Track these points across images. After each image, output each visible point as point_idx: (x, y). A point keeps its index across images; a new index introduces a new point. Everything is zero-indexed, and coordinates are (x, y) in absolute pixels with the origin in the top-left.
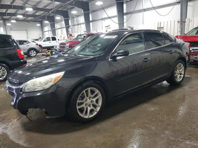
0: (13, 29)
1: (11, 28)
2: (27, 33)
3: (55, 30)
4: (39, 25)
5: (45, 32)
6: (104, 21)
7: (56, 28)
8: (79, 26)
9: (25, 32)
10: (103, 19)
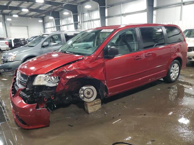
0: (13, 24)
1: (11, 24)
2: (28, 29)
3: (60, 26)
4: (41, 21)
5: (47, 28)
6: (124, 16)
7: (61, 24)
8: (92, 22)
9: (26, 28)
10: (123, 15)
